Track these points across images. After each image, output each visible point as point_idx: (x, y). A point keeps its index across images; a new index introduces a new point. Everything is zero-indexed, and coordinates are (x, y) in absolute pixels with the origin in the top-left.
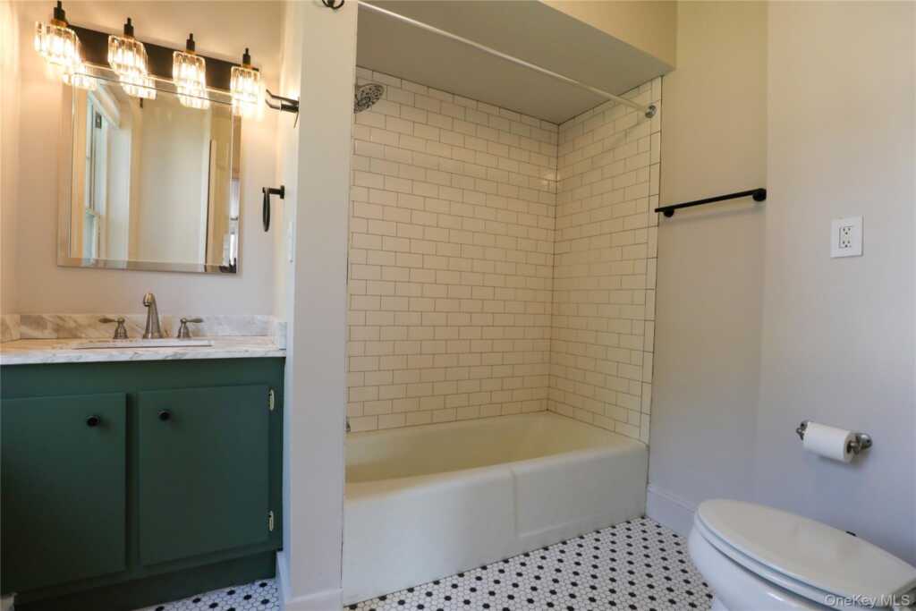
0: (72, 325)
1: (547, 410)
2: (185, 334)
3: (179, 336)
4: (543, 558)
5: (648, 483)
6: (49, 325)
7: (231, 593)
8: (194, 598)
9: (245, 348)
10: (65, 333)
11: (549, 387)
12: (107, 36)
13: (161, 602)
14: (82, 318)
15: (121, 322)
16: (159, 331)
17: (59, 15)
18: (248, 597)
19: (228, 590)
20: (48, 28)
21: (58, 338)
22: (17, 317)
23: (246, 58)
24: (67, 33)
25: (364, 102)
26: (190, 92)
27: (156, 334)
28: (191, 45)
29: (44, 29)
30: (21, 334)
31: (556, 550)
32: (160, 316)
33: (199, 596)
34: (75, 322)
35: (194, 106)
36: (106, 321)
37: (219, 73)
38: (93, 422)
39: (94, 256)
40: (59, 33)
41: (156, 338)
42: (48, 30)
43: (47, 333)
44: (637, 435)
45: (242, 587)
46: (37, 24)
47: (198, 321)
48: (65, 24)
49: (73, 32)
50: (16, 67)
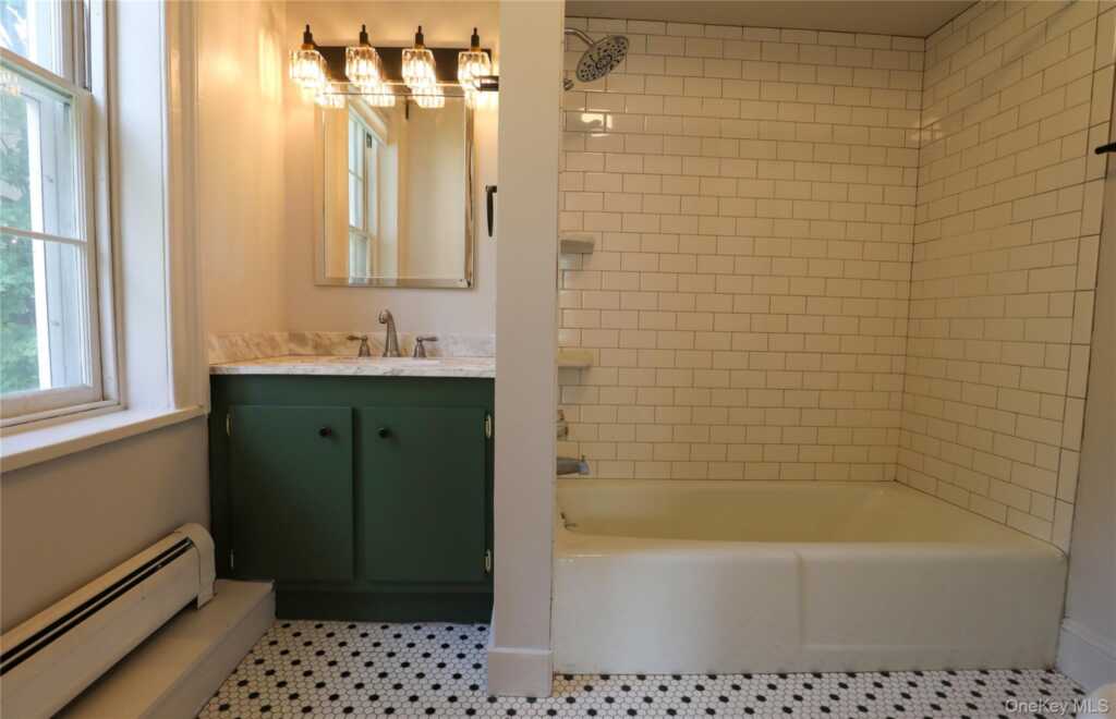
0: (327, 342)
1: (895, 480)
2: (421, 353)
3: (415, 356)
4: (878, 685)
5: (1063, 616)
6: (310, 343)
7: (450, 629)
8: (415, 625)
9: (460, 367)
10: (323, 350)
11: (899, 446)
12: (344, 48)
13: (387, 621)
14: (334, 336)
15: (365, 340)
16: (397, 350)
17: (308, 38)
18: (464, 637)
19: (448, 625)
20: (299, 54)
21: (317, 355)
22: (286, 334)
23: (475, 40)
24: (313, 54)
25: (604, 62)
26: (423, 91)
27: (395, 353)
28: (419, 38)
29: (295, 56)
30: (290, 350)
31: (869, 680)
32: (398, 334)
33: (421, 624)
34: (330, 339)
35: (431, 106)
36: (352, 338)
37: (446, 63)
38: (324, 433)
39: (368, 276)
40: (307, 56)
41: (394, 356)
42: (299, 57)
43: (309, 350)
44: (1046, 536)
45: (461, 626)
46: (290, 53)
47: (433, 339)
48: (312, 47)
49: (317, 53)
50: (280, 100)
